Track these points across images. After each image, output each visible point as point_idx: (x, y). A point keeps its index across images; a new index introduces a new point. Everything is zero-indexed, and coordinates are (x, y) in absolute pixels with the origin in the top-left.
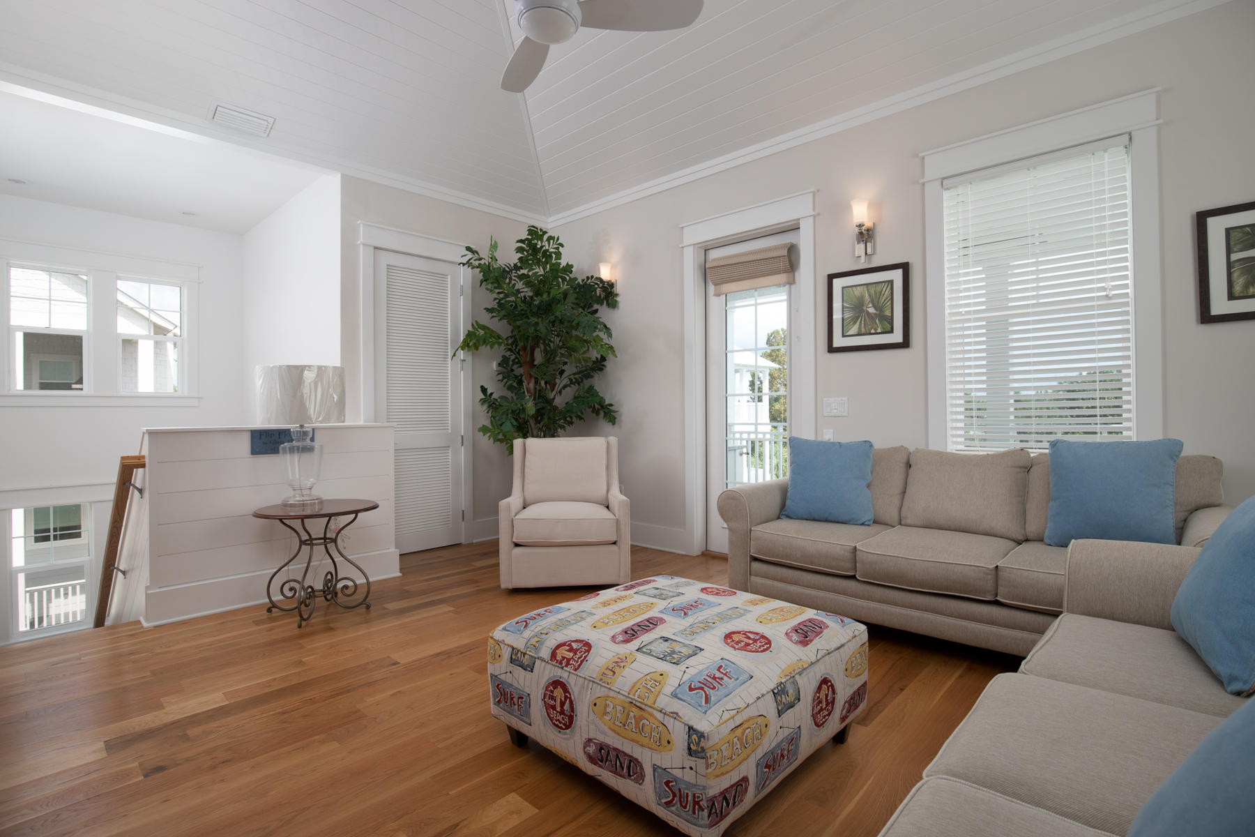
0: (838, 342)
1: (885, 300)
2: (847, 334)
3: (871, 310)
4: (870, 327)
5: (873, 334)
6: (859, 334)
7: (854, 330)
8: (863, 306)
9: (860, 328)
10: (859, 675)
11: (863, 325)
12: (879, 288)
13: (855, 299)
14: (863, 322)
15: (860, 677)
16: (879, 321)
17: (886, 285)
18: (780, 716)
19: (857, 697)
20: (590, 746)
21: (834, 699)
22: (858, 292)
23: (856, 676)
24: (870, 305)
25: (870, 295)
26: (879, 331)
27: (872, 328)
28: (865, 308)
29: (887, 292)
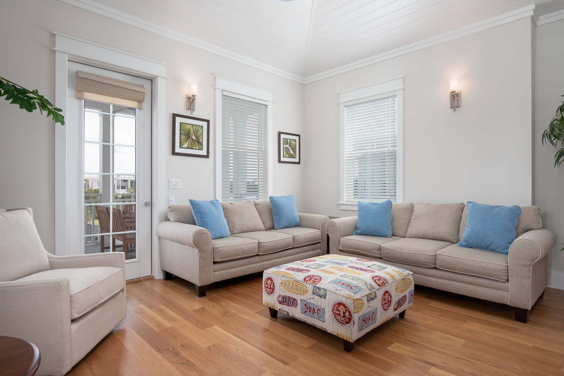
0: (178, 150)
1: (200, 135)
2: (182, 147)
3: (194, 138)
4: (193, 145)
5: (194, 149)
6: (188, 148)
7: (186, 145)
8: (190, 135)
9: (188, 145)
10: (402, 292)
11: (190, 144)
12: (198, 128)
13: (186, 130)
14: (190, 143)
15: (402, 293)
16: (197, 143)
17: (200, 128)
18: (368, 302)
19: (401, 301)
20: (280, 298)
21: (391, 300)
22: (188, 127)
23: (401, 292)
24: (193, 135)
25: (193, 130)
26: (197, 148)
27: (194, 146)
28: (191, 136)
29: (200, 131)
